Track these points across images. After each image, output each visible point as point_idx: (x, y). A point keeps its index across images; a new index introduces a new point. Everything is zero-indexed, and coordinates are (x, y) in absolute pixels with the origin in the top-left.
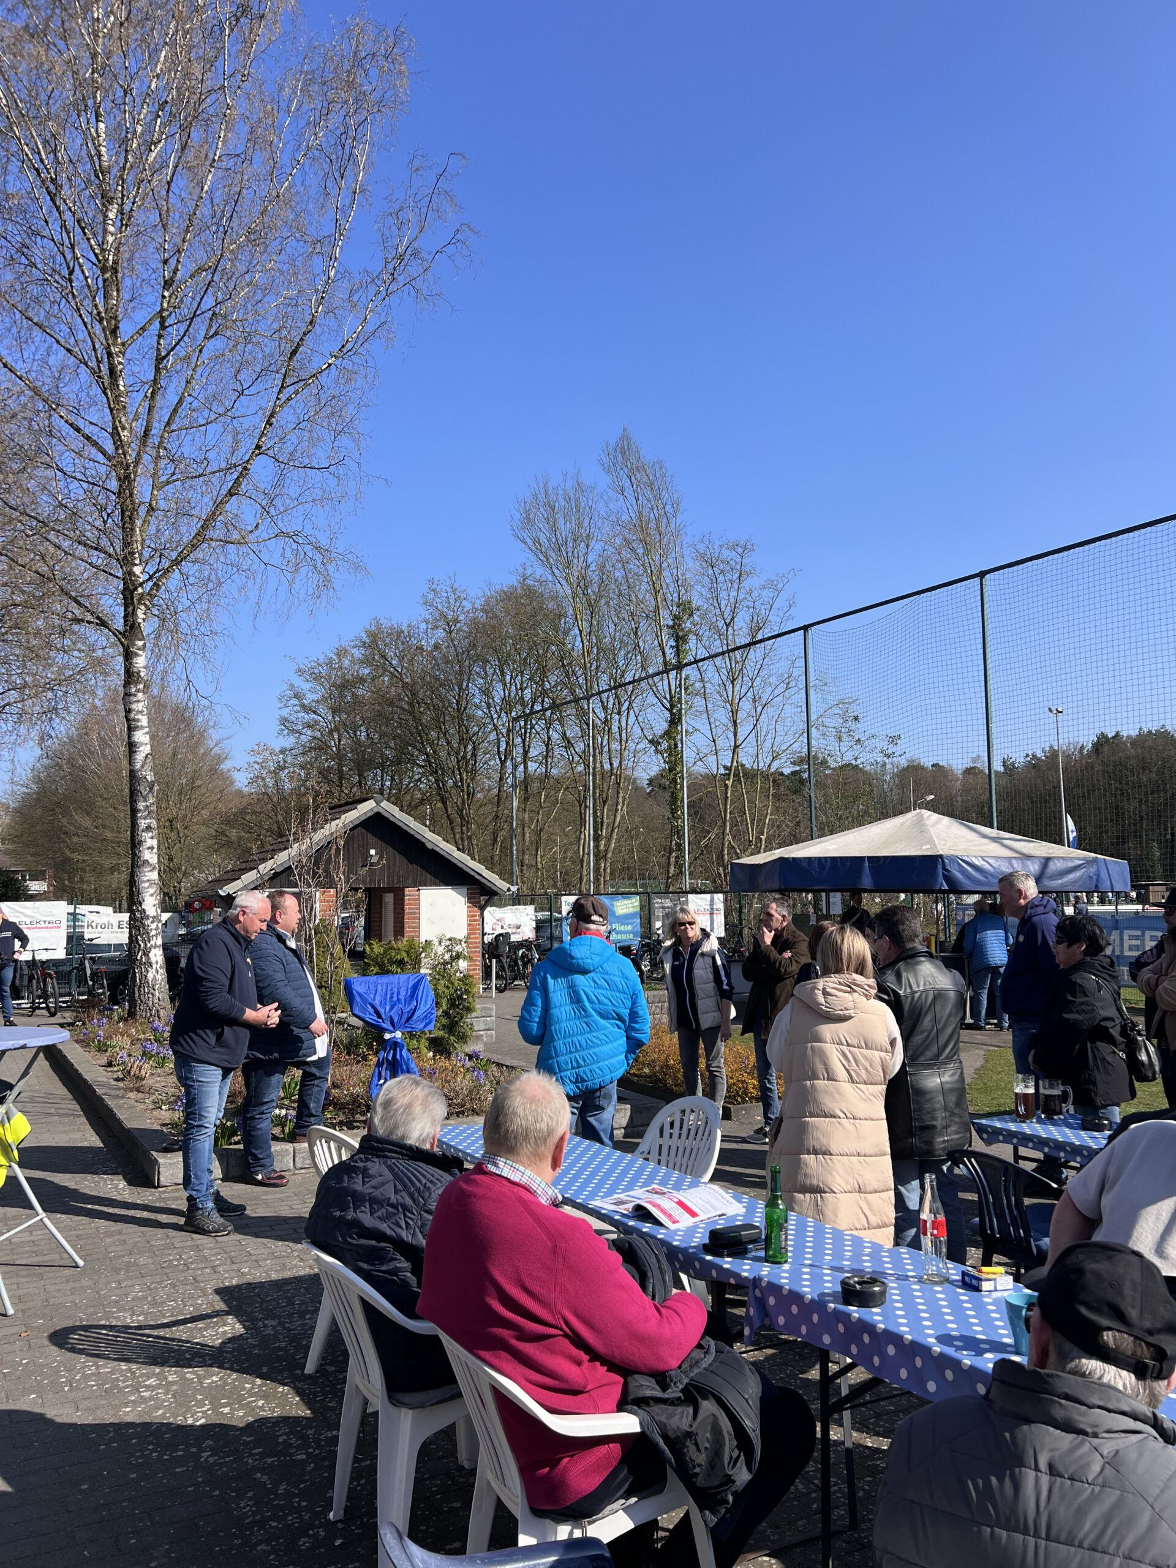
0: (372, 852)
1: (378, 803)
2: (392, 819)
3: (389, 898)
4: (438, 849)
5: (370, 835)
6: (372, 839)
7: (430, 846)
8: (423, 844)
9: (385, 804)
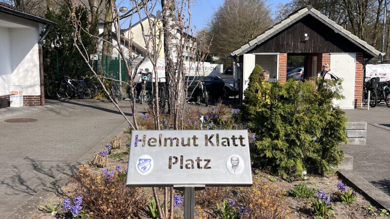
0: (306, 35)
1: (309, 10)
2: (316, 17)
3: (315, 58)
4: (341, 33)
5: (305, 27)
6: (306, 28)
7: (336, 31)
8: (333, 30)
9: (313, 10)
